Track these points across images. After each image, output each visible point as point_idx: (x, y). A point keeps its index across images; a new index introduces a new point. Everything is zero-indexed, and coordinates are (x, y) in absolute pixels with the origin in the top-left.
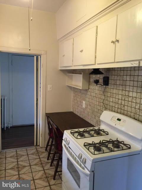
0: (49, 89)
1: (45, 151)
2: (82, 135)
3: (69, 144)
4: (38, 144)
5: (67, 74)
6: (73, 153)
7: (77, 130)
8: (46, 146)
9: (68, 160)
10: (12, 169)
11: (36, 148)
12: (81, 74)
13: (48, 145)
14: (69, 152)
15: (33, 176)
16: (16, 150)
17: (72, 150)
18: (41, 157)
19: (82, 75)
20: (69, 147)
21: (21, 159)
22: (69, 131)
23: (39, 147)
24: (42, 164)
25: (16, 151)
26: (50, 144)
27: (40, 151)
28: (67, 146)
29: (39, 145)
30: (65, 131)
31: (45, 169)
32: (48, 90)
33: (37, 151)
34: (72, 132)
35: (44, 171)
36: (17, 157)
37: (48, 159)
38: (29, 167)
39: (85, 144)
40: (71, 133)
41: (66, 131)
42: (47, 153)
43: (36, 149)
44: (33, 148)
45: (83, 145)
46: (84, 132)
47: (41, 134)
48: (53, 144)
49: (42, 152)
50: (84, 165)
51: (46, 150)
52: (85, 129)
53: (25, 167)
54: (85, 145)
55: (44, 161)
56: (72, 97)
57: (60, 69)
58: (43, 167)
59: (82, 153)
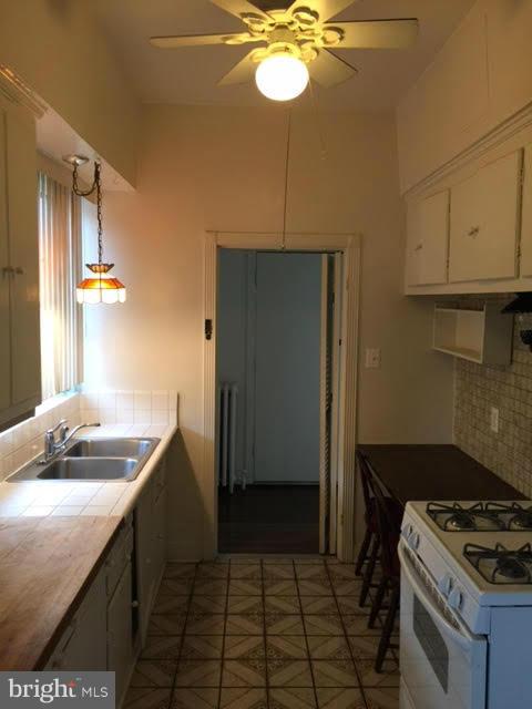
0: (368, 362)
1: (353, 576)
2: (465, 521)
3: (417, 547)
4: (332, 551)
5: (436, 310)
6: (428, 576)
7: (450, 504)
8: (356, 561)
9: (417, 601)
10: (245, 614)
11: (325, 561)
12: (482, 310)
13: (363, 557)
14: (417, 572)
15: (310, 648)
16: (262, 561)
17: (427, 569)
18: (338, 592)
19: (483, 313)
20: (419, 557)
21: (276, 589)
22: (422, 505)
23: (336, 561)
24: (340, 615)
25: (259, 562)
26: (369, 554)
27: (338, 575)
28: (413, 553)
29: (335, 555)
30: (408, 506)
31: (349, 632)
32: (367, 365)
33: (328, 571)
34: (432, 507)
35: (347, 640)
36: (264, 581)
37: (362, 604)
38: (299, 617)
39: (470, 549)
40: (429, 512)
41: (412, 505)
42: (361, 582)
43: (326, 565)
44: (316, 561)
45: (462, 550)
46: (473, 511)
47: (342, 517)
48: (378, 555)
49: (344, 579)
50: (457, 613)
51: (358, 572)
52: (481, 505)
53: (284, 614)
54: (467, 554)
55: (350, 608)
56: (455, 393)
57: (409, 292)
58: (343, 625)
59: (455, 577)
